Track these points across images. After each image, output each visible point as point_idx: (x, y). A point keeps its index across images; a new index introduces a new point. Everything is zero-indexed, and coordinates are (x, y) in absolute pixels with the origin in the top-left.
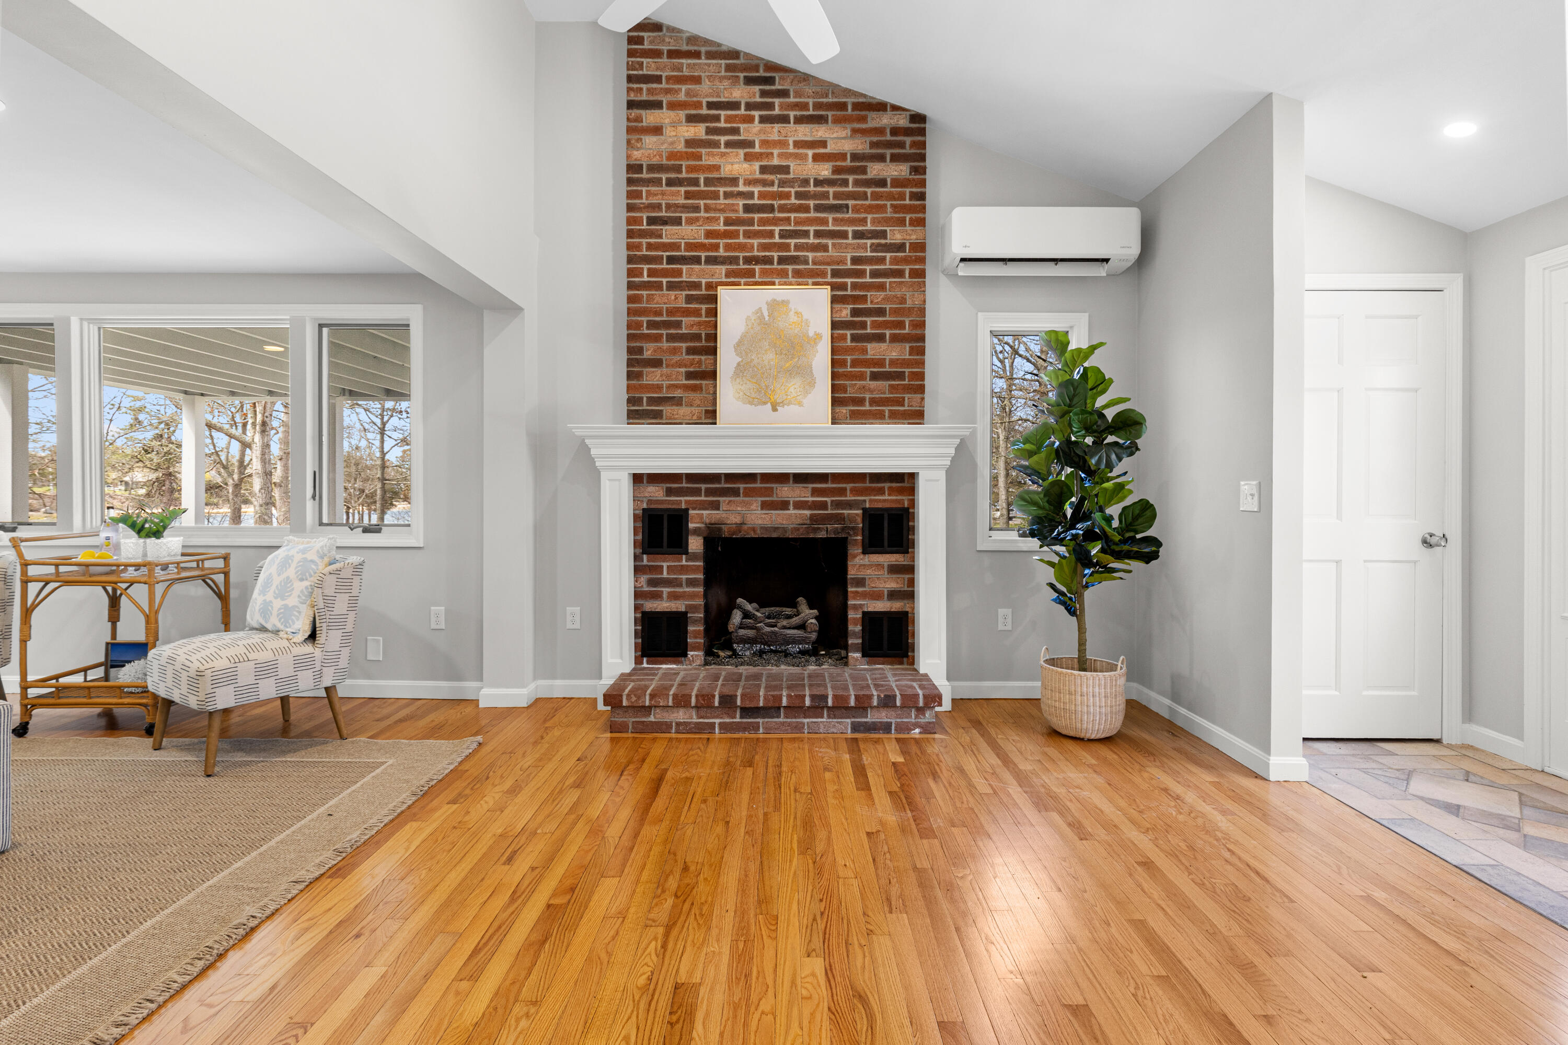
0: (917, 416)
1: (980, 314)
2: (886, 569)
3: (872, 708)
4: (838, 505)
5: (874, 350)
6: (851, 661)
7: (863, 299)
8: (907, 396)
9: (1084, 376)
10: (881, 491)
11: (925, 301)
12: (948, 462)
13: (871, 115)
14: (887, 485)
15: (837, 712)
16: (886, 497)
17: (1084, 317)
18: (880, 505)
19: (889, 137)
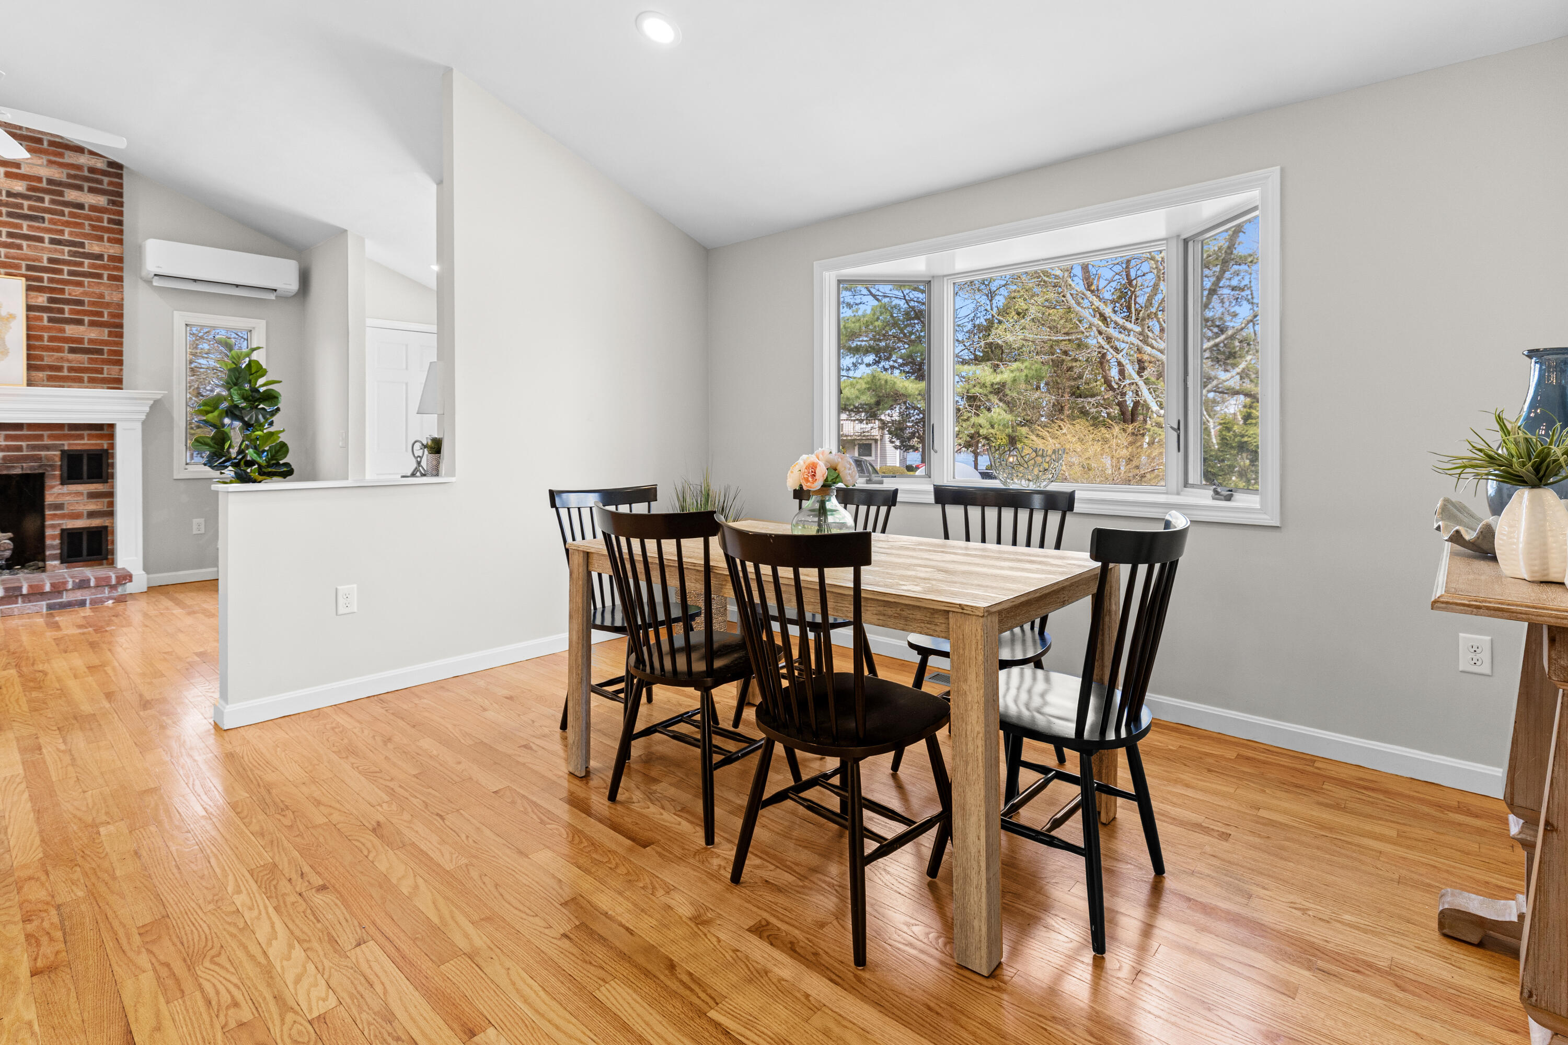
0: (116, 383)
1: (175, 312)
2: (85, 496)
3: (66, 590)
4: (34, 448)
5: (71, 330)
6: (48, 568)
7: (62, 291)
8: (106, 367)
9: (249, 365)
10: (81, 437)
11: (122, 299)
12: (143, 417)
13: (68, 153)
14: (86, 433)
15: (32, 598)
16: (85, 441)
17: (263, 322)
18: (79, 448)
19: (86, 173)
